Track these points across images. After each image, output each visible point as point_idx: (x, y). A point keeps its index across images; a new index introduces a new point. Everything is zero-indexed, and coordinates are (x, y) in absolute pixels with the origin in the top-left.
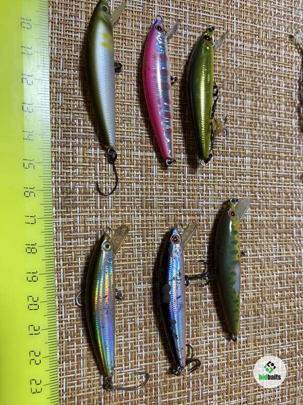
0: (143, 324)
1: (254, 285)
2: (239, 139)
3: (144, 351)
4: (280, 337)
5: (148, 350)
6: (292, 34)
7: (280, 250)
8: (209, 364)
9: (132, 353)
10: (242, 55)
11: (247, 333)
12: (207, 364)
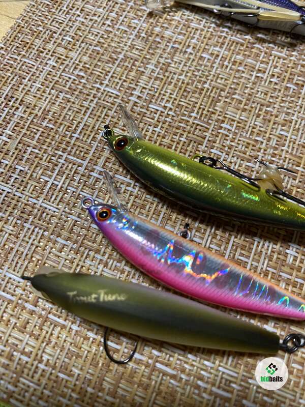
2: (285, 148)
6: (148, 12)
10: (157, 95)
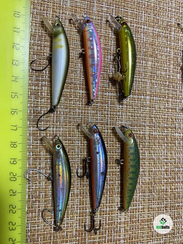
0: (79, 193)
1: (149, 174)
2: (143, 85)
3: (78, 210)
4: (165, 207)
5: (81, 210)
6: (179, 23)
7: (167, 154)
8: (119, 221)
9: (71, 210)
10: (147, 35)
11: (143, 203)
12: (117, 221)
